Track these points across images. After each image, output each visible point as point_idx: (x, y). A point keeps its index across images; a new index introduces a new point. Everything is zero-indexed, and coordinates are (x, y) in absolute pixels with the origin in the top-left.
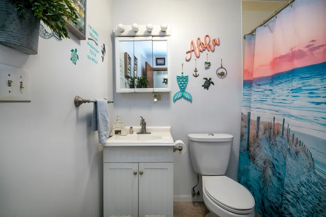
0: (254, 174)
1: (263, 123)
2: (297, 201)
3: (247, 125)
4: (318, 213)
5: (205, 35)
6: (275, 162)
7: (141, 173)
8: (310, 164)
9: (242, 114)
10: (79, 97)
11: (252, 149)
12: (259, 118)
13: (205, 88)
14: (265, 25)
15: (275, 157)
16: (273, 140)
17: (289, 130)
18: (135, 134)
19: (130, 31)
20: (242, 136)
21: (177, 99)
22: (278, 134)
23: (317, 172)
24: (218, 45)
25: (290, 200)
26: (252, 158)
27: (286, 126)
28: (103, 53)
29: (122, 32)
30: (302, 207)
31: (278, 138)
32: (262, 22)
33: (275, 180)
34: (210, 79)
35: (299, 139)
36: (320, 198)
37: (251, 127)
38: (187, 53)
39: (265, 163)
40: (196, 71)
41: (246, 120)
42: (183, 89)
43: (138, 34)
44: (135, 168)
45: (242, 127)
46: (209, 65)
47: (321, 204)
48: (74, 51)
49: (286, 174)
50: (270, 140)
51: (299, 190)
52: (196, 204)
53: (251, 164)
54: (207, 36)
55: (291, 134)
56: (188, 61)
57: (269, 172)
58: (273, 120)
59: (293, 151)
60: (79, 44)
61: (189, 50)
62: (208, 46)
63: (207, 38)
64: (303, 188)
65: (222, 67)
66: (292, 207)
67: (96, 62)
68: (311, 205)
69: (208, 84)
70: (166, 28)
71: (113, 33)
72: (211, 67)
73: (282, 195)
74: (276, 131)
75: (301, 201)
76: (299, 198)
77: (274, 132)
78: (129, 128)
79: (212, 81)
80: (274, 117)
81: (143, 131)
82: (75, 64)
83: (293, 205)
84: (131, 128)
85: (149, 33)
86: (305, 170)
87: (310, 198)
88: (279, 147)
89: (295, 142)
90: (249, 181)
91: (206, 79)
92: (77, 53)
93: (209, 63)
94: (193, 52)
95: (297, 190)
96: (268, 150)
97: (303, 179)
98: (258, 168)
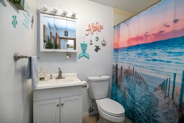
0: (120, 95)
1: (123, 69)
2: (141, 105)
3: (116, 70)
4: (150, 109)
5: (96, 22)
6: (130, 88)
7: (62, 105)
8: (146, 87)
9: (113, 65)
10: (17, 54)
11: (119, 82)
12: (122, 67)
13: (96, 51)
14: (125, 22)
15: (130, 85)
16: (128, 77)
17: (136, 73)
18: (54, 79)
19: (52, 11)
20: (113, 76)
21: (81, 57)
22: (131, 75)
23: (149, 90)
24: (102, 29)
25: (138, 105)
26: (119, 87)
27: (135, 71)
28: (32, 23)
29: (45, 11)
30: (143, 107)
31: (131, 77)
32: (123, 20)
33: (130, 97)
34: (98, 46)
35: (141, 77)
36: (151, 102)
37: (118, 72)
38: (87, 31)
39: (125, 89)
40: (91, 41)
41: (116, 68)
42: (84, 51)
43: (57, 14)
44: (58, 102)
45: (113, 72)
46: (98, 39)
47: (151, 104)
48: (15, 17)
49: (136, 93)
50: (127, 77)
51: (141, 99)
52: (91, 116)
53: (119, 90)
54: (97, 23)
55: (138, 74)
56: (87, 35)
57: (127, 93)
58: (128, 68)
59: (138, 82)
60: (18, 12)
61: (88, 29)
62: (97, 28)
63: (97, 24)
64: (143, 98)
65: (104, 41)
66: (139, 108)
67: (28, 28)
68: (147, 106)
69: (97, 49)
70: (76, 14)
71: (38, 10)
72: (99, 40)
73: (134, 103)
74: (130, 73)
75: (142, 104)
76: (141, 103)
77: (129, 74)
78: (50, 75)
79: (99, 47)
80: (129, 67)
81: (60, 77)
82: (15, 27)
83: (139, 107)
84: (51, 75)
85: (64, 15)
86: (144, 90)
87: (146, 102)
88: (132, 81)
89: (139, 78)
90: (118, 99)
91: (96, 46)
92: (17, 19)
93: (98, 38)
94: (90, 31)
95: (140, 100)
96: (126, 82)
97: (143, 94)
98: (122, 92)
